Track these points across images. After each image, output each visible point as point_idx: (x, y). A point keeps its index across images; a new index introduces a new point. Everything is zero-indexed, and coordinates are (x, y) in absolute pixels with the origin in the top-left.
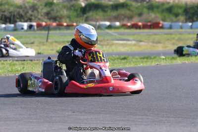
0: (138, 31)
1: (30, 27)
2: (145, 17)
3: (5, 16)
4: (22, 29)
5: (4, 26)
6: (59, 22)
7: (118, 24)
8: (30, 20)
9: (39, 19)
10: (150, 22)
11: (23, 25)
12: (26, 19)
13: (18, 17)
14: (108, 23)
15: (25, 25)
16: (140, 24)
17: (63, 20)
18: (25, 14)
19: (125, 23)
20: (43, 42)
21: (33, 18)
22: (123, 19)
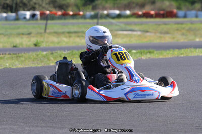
0: (149, 20)
1: (33, 16)
2: (158, 4)
3: (7, 4)
4: (25, 18)
5: (4, 15)
6: (65, 10)
7: (128, 12)
8: (34, 8)
9: (44, 7)
10: (163, 10)
11: (25, 14)
12: (29, 7)
13: (21, 5)
14: (117, 12)
15: (28, 14)
16: (152, 12)
17: (70, 8)
18: (29, 2)
19: (135, 11)
20: (41, 33)
21: (37, 6)
22: (134, 8)
